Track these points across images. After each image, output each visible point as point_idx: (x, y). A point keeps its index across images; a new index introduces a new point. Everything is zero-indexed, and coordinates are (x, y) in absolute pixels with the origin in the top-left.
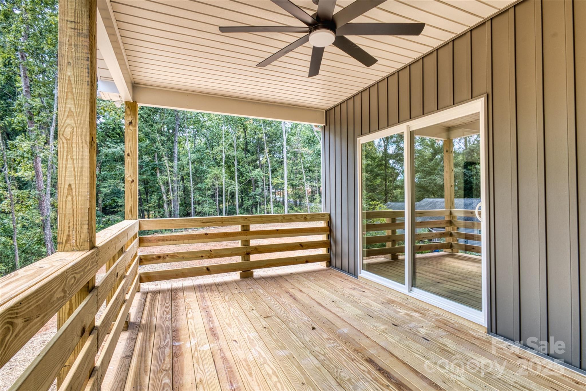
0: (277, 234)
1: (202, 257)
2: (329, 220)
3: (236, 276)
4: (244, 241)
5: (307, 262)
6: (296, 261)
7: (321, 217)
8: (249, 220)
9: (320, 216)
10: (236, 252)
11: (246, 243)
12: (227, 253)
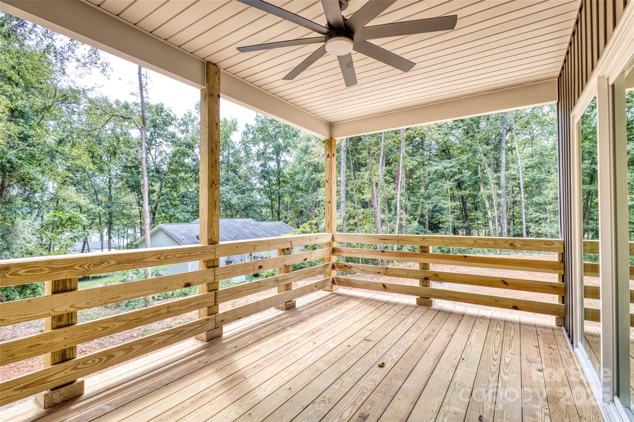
0: (464, 261)
1: (379, 273)
2: (562, 251)
3: (412, 300)
4: (422, 263)
5: (515, 308)
6: (495, 302)
7: (544, 246)
8: (428, 241)
9: (542, 243)
10: (413, 275)
11: (425, 267)
12: (403, 274)
